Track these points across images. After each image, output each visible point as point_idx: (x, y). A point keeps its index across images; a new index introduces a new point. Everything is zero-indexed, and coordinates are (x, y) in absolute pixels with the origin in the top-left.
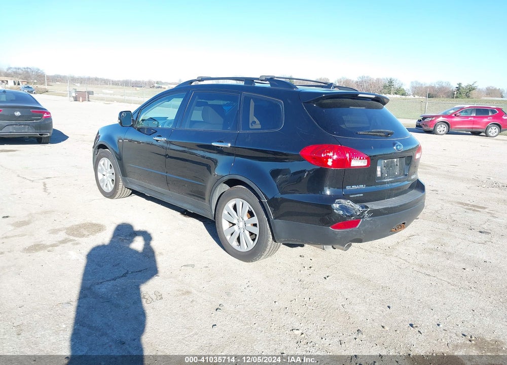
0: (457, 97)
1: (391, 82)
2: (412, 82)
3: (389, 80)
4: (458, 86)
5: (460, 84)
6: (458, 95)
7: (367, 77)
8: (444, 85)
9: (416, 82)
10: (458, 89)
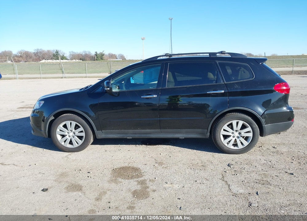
0: (97, 60)
1: (57, 52)
2: (70, 52)
3: (55, 51)
4: (95, 53)
5: (96, 52)
6: (97, 58)
7: (41, 49)
8: (87, 53)
9: (72, 52)
10: (96, 55)
